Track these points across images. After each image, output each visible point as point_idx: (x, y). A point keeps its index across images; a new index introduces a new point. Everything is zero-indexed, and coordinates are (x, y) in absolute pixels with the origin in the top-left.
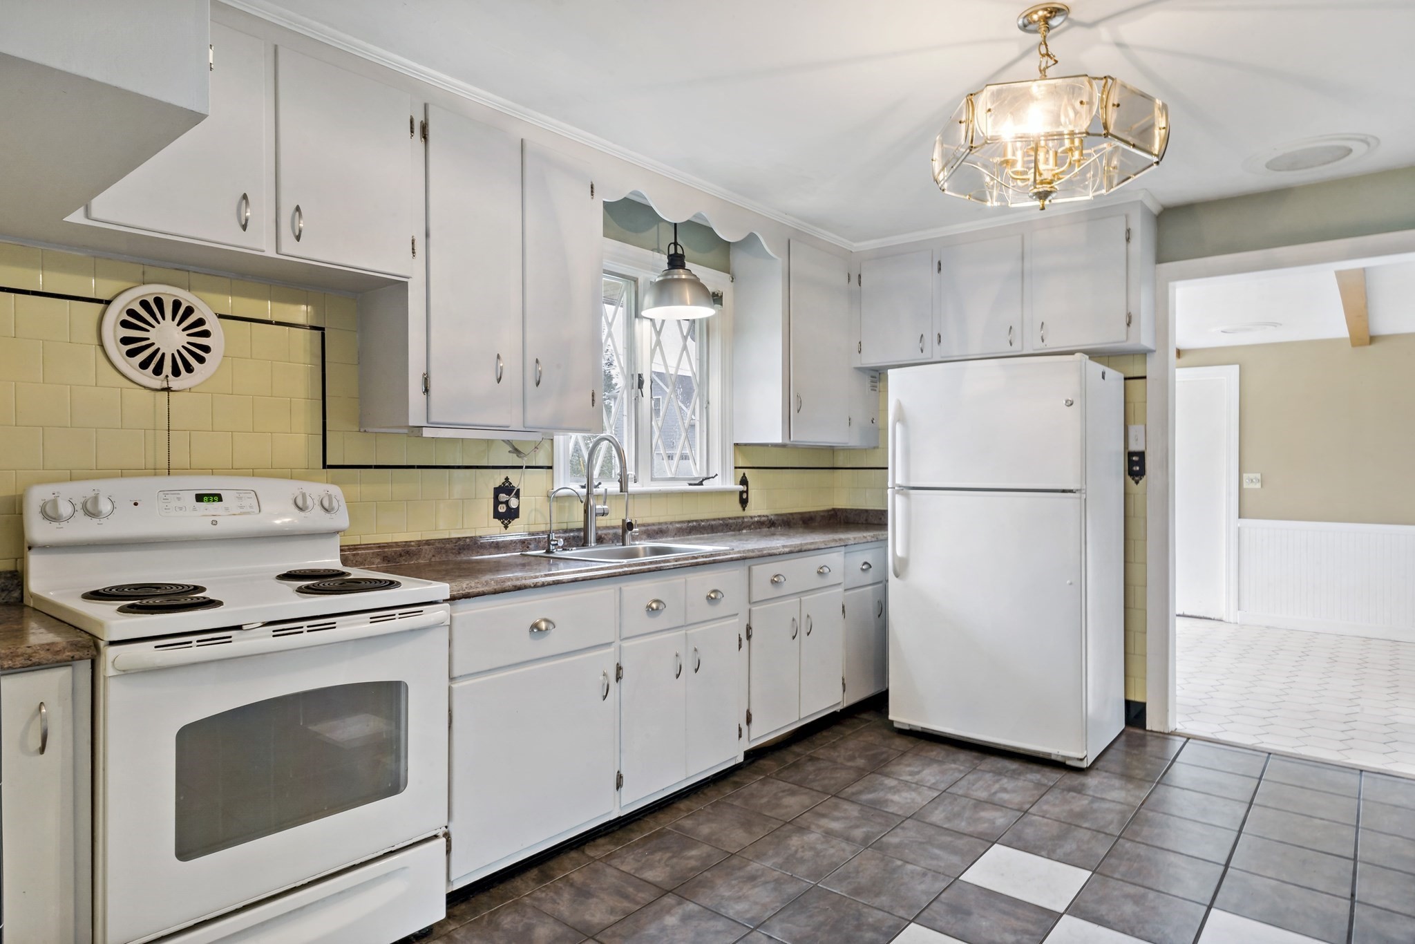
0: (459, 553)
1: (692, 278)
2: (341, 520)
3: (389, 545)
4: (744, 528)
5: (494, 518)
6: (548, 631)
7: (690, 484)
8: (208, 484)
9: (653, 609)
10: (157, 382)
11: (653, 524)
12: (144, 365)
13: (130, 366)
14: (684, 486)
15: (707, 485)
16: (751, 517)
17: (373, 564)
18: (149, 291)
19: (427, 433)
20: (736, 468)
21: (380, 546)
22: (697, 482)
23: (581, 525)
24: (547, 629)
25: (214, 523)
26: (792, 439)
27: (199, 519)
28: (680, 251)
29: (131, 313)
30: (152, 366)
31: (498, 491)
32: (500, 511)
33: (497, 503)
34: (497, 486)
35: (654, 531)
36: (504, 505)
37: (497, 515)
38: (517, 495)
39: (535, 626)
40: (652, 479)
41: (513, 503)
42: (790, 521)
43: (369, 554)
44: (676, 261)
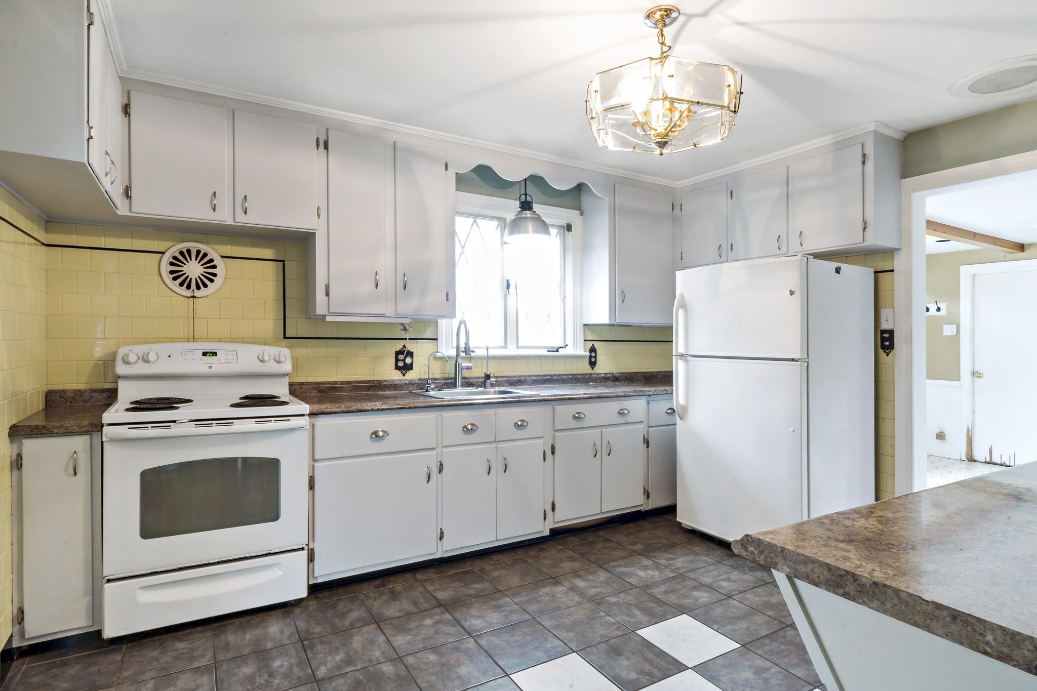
0: (369, 389)
1: (536, 216)
2: (287, 367)
3: (323, 383)
4: (591, 381)
5: (396, 369)
6: (384, 438)
7: (548, 351)
8: (209, 347)
9: (467, 429)
10: (188, 293)
11: (515, 377)
12: (181, 284)
13: (174, 285)
14: (544, 352)
15: (562, 352)
16: (598, 374)
17: (312, 393)
18: (183, 246)
19: (328, 319)
20: (585, 340)
21: (317, 383)
22: (555, 350)
23: (453, 376)
24: (383, 436)
25: (210, 367)
26: (617, 321)
27: (201, 365)
28: (529, 199)
29: (175, 258)
30: (185, 285)
31: (398, 353)
32: (399, 365)
33: (397, 360)
34: (398, 350)
35: (514, 381)
36: (402, 362)
37: (397, 368)
38: (412, 356)
39: (375, 433)
40: (518, 347)
41: (408, 360)
42: (633, 378)
43: (309, 388)
44: (526, 206)
